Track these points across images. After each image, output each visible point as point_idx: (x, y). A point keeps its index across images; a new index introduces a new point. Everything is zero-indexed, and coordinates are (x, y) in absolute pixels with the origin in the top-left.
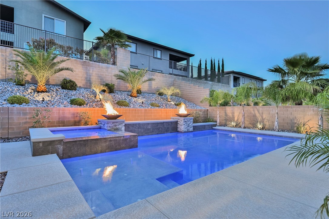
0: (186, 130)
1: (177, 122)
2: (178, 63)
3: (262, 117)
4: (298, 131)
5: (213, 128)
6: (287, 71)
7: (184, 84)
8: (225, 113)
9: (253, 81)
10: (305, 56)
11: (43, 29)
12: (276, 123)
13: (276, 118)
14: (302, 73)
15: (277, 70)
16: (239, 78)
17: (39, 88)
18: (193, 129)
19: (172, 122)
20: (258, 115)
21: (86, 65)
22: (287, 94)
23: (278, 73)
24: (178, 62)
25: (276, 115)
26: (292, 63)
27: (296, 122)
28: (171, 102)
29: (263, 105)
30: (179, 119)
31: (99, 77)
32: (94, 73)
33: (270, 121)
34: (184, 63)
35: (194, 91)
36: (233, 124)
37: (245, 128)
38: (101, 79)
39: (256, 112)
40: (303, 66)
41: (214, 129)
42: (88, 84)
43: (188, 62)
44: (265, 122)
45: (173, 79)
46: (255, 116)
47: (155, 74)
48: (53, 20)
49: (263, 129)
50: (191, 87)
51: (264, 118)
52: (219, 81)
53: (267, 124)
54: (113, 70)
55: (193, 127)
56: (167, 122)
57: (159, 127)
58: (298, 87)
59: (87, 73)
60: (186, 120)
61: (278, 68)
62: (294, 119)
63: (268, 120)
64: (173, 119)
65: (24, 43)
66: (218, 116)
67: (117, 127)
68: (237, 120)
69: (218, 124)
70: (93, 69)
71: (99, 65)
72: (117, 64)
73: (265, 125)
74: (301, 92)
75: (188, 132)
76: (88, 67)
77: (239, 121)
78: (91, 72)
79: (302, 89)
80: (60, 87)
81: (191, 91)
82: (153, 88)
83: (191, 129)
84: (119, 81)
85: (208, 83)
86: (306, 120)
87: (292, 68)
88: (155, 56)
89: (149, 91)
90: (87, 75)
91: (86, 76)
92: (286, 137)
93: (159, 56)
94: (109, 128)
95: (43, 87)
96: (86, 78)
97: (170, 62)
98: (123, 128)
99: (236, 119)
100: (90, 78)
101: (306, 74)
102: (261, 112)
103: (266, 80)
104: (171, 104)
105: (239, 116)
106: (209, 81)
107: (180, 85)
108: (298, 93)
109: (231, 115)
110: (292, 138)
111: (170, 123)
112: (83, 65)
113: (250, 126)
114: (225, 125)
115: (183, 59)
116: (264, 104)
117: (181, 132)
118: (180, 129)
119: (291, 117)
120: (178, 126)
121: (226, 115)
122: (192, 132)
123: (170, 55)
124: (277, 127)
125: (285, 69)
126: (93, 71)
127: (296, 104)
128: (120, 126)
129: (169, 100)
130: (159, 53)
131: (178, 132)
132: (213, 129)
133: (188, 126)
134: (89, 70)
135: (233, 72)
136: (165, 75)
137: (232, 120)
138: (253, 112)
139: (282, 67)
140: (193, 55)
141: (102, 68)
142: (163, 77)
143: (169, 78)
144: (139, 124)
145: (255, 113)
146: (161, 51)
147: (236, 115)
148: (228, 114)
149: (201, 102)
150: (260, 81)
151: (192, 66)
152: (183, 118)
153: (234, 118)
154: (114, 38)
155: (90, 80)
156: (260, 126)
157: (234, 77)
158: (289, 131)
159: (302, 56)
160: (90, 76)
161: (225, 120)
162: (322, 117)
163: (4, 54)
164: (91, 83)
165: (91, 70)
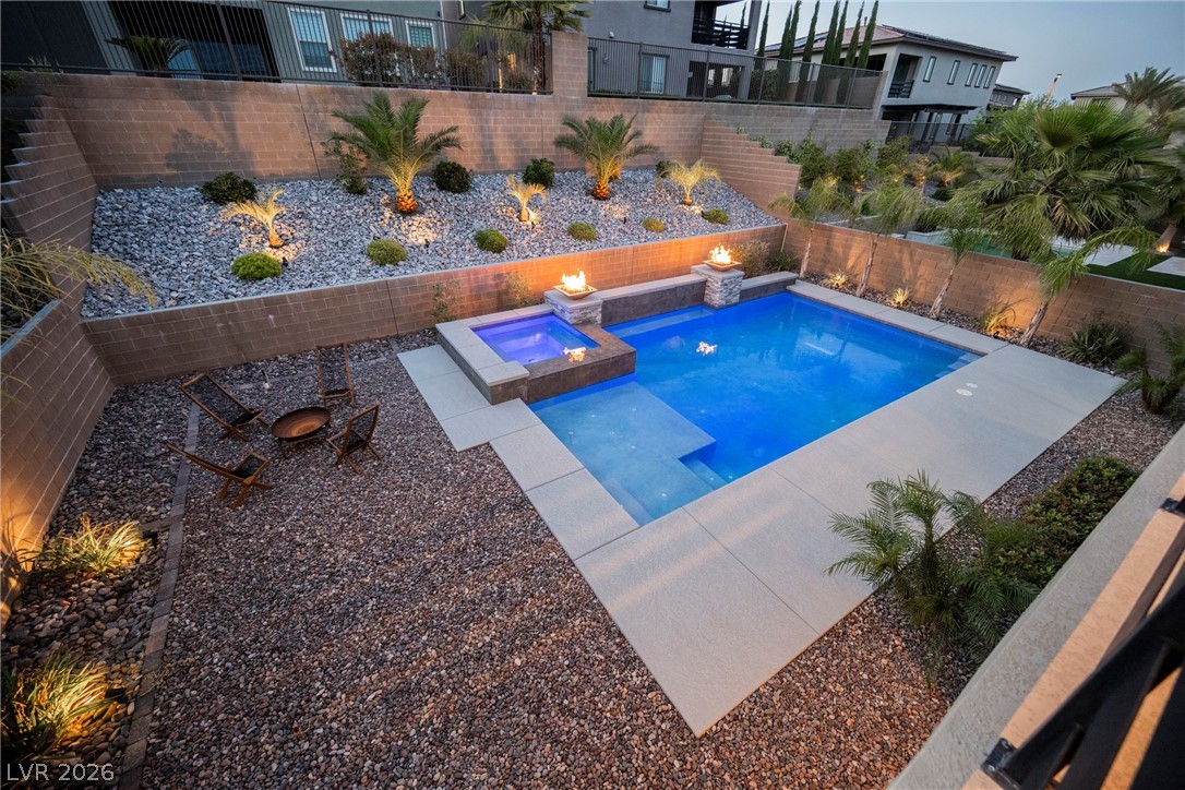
0: (724, 302)
1: (706, 282)
3: (916, 271)
5: (789, 288)
7: (734, 138)
8: (828, 243)
9: (966, 65)
12: (940, 300)
13: (944, 288)
16: (916, 61)
17: (403, 203)
18: (741, 300)
19: (693, 285)
20: (906, 263)
21: (479, 107)
25: (947, 280)
27: (989, 297)
28: (693, 207)
32: (500, 126)
33: (930, 285)
35: (756, 165)
36: (840, 279)
37: (863, 296)
38: (518, 144)
41: (790, 293)
42: (489, 161)
44: (918, 284)
45: (703, 116)
46: (899, 265)
47: (653, 104)
49: (905, 302)
50: (749, 151)
51: (919, 274)
53: (921, 291)
54: (544, 112)
55: (742, 291)
56: (682, 286)
59: (482, 129)
62: (986, 292)
63: (928, 282)
64: (696, 274)
66: (807, 255)
68: (853, 267)
69: (802, 276)
70: (496, 115)
71: (508, 101)
72: (555, 88)
73: (917, 291)
75: (727, 306)
76: (484, 113)
77: (857, 270)
78: (492, 124)
81: (749, 165)
83: (735, 297)
84: (565, 154)
86: (1013, 300)
88: (651, 2)
89: (634, 161)
90: (483, 136)
91: (480, 139)
93: (662, 3)
95: (409, 201)
96: (482, 144)
98: (599, 317)
99: (850, 263)
100: (491, 144)
102: (916, 258)
104: (693, 215)
105: (859, 257)
107: (720, 137)
109: (840, 250)
112: (471, 107)
114: (821, 275)
117: (712, 307)
118: (710, 300)
119: (984, 285)
120: (706, 292)
121: (829, 249)
122: (736, 304)
124: (938, 311)
126: (495, 121)
129: (688, 200)
131: (705, 304)
132: (787, 293)
133: (730, 293)
134: (487, 121)
136: (682, 106)
137: (838, 266)
138: (897, 254)
141: (517, 108)
142: (676, 111)
143: (693, 112)
145: (901, 259)
147: (854, 253)
148: (835, 248)
150: (990, 65)
152: (722, 276)
153: (845, 260)
155: (491, 151)
156: (900, 297)
157: (901, 58)
160: (491, 137)
161: (822, 260)
162: (1045, 308)
163: (299, 106)
164: (494, 158)
165: (492, 118)
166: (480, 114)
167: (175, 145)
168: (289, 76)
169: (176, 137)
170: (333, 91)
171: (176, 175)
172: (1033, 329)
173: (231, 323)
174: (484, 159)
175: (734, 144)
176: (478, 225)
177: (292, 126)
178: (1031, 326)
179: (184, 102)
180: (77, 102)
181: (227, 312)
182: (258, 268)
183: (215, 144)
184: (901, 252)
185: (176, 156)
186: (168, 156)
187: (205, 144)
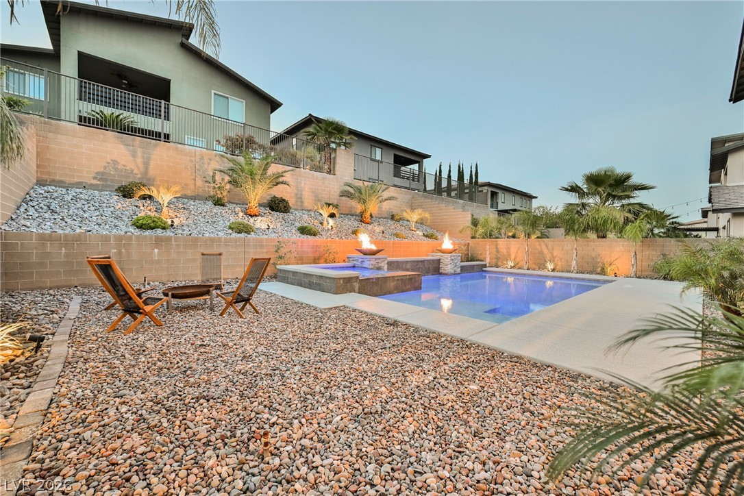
0: (452, 271)
1: (440, 260)
2: (403, 168)
3: (552, 254)
4: (603, 272)
5: (484, 269)
6: (585, 190)
7: (430, 205)
8: (497, 248)
9: (518, 198)
10: (612, 172)
11: (212, 114)
12: (575, 262)
13: (575, 255)
14: (609, 195)
15: (574, 189)
16: (496, 193)
17: (252, 210)
18: (461, 270)
19: (433, 261)
20: (545, 251)
21: (297, 175)
22: (590, 223)
23: (574, 194)
24: (405, 165)
25: (574, 251)
26: (596, 181)
27: (599, 260)
28: (417, 232)
29: (538, 237)
30: (442, 256)
31: (313, 192)
32: (307, 187)
33: (563, 260)
34: (415, 167)
36: (511, 264)
37: (528, 269)
38: (315, 196)
39: (544, 247)
40: (610, 185)
41: (485, 271)
42: (299, 204)
43: (420, 167)
44: (557, 260)
45: (411, 197)
46: (541, 253)
48: (226, 99)
49: (553, 270)
50: (440, 210)
51: (554, 255)
52: (471, 199)
53: (559, 263)
54: (332, 183)
55: (461, 267)
56: (427, 261)
57: (418, 266)
58: (604, 213)
59: (297, 186)
60: (452, 258)
61: (574, 185)
62: (596, 257)
63: (561, 258)
64: (432, 256)
65: (186, 136)
66: (488, 253)
67: (380, 265)
68: (515, 257)
69: (488, 265)
70: (305, 180)
72: (337, 173)
73: (557, 265)
74: (609, 222)
75: (454, 274)
77: (519, 259)
78: (303, 185)
79: (611, 217)
80: (268, 209)
82: (384, 209)
83: (459, 270)
84: (346, 200)
85: (458, 203)
86: (613, 259)
87: (594, 187)
88: (373, 157)
89: (378, 214)
90: (298, 190)
92: (590, 280)
93: (378, 157)
94: (371, 267)
96: (298, 194)
97: (395, 167)
98: (386, 267)
99: (513, 257)
100: (301, 194)
101: (614, 197)
102: (550, 247)
103: (537, 197)
104: (418, 235)
105: (517, 252)
106: (453, 197)
107: (422, 205)
108: (605, 222)
109: (505, 251)
110: (598, 281)
111: (431, 262)
112: (292, 175)
113: (534, 266)
114: (497, 266)
115: (413, 162)
116: (539, 235)
117: (446, 274)
118: (444, 270)
119: (593, 254)
120: (441, 266)
121: (498, 251)
122: (459, 274)
123: (395, 155)
124: (576, 268)
125: (584, 187)
126: (305, 184)
127: (598, 237)
128: (382, 265)
129: (414, 229)
130: (378, 151)
131: (441, 274)
132: (483, 271)
133: (455, 266)
134: (300, 183)
135: (489, 185)
136: (400, 191)
137: (507, 258)
138: (538, 247)
139: (580, 184)
140: (428, 156)
141: (317, 179)
143: (406, 194)
144: (397, 262)
146: (382, 149)
147: (513, 251)
148: (502, 250)
149: (461, 232)
150: (527, 199)
151: (425, 173)
152: (450, 255)
153: (509, 255)
154: (334, 134)
155: (301, 198)
156: (550, 266)
157: (492, 191)
158: (591, 272)
159: (609, 171)
160: (302, 191)
161: (497, 258)
162: (636, 254)
163: (193, 159)
164: (302, 202)
165: (303, 182)
166: (297, 179)
167: (105, 167)
168: (192, 144)
169: (108, 163)
170: (216, 155)
171: (97, 184)
172: (635, 267)
173: (123, 250)
174: (297, 201)
175: (430, 207)
176: (298, 225)
177: (186, 168)
178: (633, 265)
179: (123, 146)
180: (50, 135)
181: (123, 242)
182: (154, 221)
183: (132, 171)
184: (540, 245)
185: (103, 174)
186: (97, 173)
187: (126, 170)
